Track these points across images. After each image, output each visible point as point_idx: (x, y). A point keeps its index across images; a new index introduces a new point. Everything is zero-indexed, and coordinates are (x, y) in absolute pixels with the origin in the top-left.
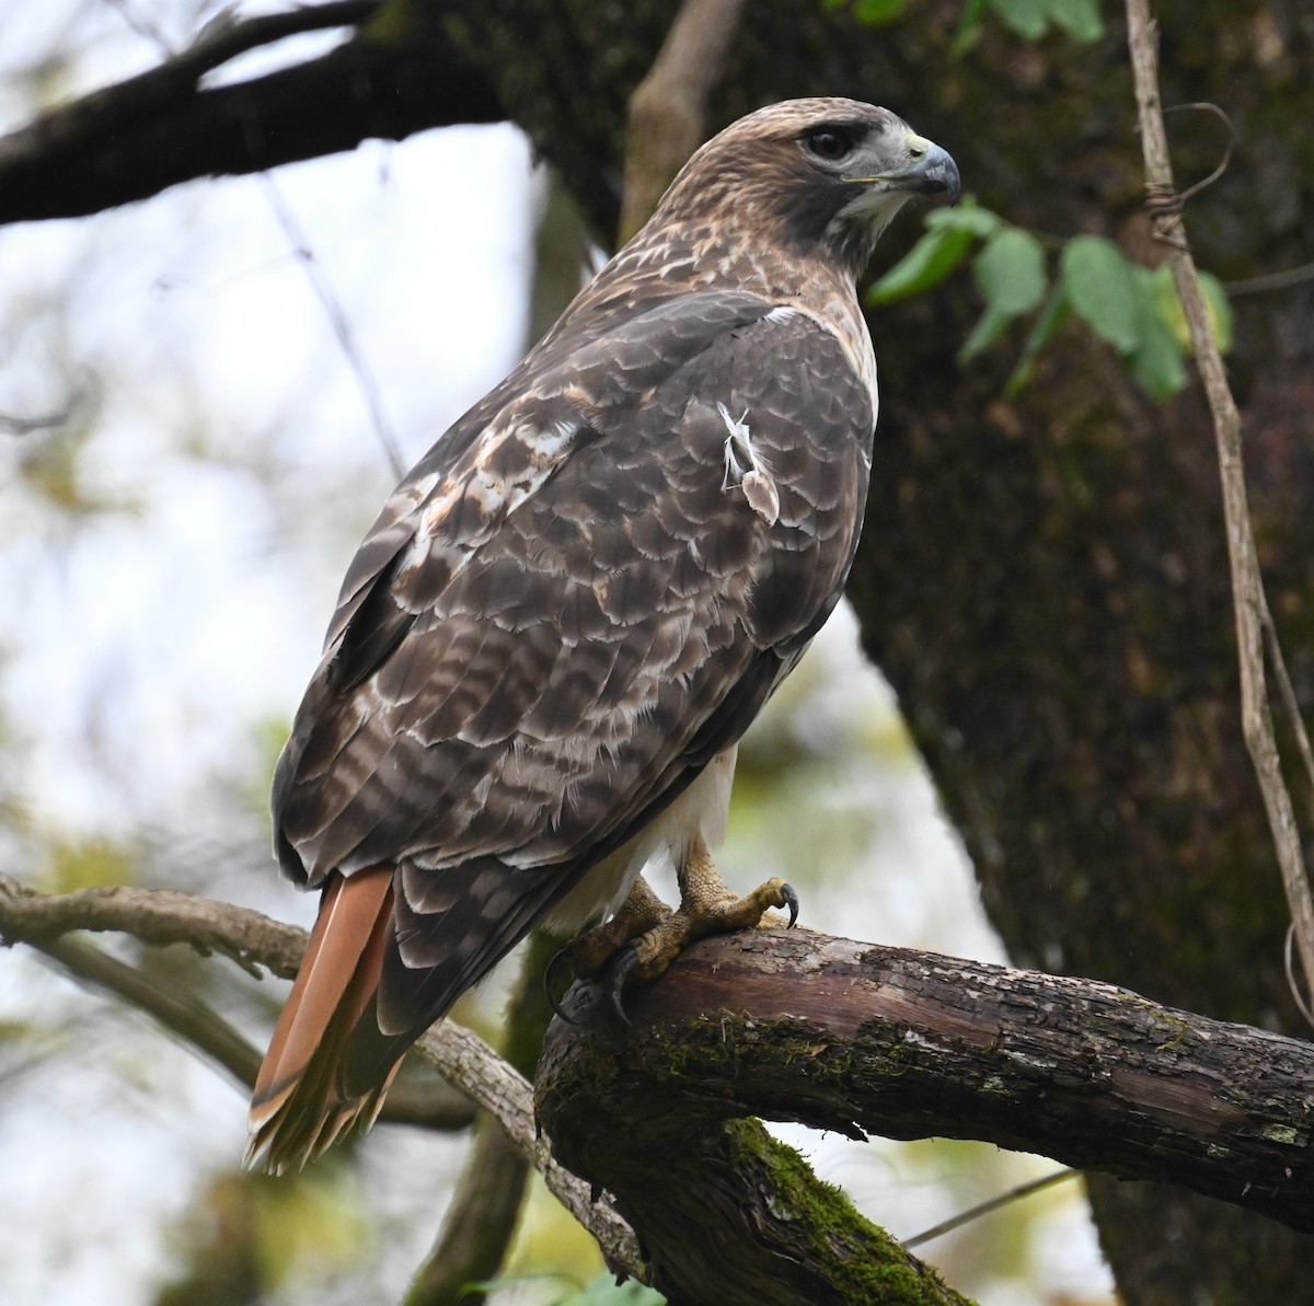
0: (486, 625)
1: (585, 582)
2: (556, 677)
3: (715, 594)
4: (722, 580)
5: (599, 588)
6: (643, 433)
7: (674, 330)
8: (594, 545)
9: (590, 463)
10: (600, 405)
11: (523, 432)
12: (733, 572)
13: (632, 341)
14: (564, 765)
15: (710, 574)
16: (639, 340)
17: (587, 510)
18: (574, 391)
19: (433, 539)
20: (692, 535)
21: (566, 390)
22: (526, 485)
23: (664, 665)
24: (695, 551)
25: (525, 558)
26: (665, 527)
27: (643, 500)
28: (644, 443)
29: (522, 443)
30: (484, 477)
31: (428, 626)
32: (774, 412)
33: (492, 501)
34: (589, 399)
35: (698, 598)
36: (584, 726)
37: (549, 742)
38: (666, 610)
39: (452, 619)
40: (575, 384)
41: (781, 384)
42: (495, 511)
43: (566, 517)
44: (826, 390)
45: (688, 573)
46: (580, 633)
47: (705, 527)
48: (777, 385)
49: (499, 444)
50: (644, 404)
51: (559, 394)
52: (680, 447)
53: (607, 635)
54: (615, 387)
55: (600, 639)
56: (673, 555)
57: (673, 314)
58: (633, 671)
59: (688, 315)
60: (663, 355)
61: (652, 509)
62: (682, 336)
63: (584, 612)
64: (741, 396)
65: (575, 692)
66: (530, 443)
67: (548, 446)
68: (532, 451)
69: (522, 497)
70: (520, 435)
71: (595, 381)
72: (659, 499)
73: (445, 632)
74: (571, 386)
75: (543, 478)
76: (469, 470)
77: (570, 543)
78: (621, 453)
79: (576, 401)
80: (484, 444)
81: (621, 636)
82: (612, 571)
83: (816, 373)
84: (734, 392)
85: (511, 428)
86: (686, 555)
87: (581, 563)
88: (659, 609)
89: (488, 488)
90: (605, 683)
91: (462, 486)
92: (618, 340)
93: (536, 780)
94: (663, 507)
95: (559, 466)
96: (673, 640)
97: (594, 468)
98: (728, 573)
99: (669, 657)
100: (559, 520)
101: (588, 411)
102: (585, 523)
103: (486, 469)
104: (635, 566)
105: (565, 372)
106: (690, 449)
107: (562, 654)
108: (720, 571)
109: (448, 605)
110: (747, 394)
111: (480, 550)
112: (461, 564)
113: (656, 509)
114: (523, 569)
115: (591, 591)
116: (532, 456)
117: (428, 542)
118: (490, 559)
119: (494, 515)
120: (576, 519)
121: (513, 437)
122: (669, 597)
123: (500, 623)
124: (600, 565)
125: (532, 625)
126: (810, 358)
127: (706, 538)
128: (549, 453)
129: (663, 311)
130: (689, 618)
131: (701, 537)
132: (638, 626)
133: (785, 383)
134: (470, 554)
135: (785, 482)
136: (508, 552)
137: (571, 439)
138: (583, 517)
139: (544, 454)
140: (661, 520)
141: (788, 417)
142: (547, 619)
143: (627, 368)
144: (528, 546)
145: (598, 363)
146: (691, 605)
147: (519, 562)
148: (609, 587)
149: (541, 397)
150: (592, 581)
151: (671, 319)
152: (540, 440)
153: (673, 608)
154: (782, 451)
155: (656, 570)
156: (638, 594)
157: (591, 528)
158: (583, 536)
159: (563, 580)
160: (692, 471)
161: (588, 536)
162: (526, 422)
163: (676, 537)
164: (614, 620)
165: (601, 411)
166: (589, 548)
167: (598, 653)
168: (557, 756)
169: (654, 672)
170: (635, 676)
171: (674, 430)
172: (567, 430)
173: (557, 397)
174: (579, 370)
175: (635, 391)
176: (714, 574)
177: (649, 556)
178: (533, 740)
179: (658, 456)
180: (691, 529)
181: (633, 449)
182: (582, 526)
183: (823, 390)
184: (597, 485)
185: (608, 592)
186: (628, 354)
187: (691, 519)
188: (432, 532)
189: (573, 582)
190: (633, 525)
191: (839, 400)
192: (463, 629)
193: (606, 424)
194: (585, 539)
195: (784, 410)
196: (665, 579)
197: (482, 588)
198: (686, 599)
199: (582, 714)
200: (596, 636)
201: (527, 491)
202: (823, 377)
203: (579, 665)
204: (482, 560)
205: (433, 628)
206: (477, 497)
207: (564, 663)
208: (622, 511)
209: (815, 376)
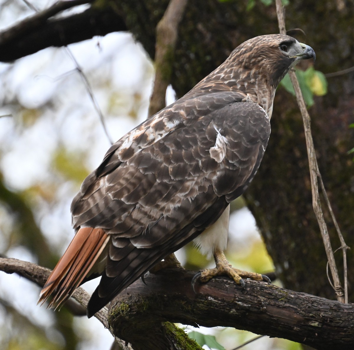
0: (137, 170)
1: (167, 165)
2: (152, 190)
3: (204, 177)
4: (207, 174)
5: (170, 168)
6: (195, 128)
7: (215, 101)
8: (173, 155)
9: (178, 133)
10: (188, 117)
11: (165, 120)
12: (211, 172)
13: (202, 102)
14: (150, 217)
15: (203, 172)
16: (204, 102)
17: (173, 145)
18: (182, 112)
19: (133, 142)
20: (200, 159)
21: (180, 111)
22: (161, 135)
23: (183, 194)
24: (200, 164)
25: (153, 155)
26: (193, 155)
27: (190, 146)
28: (194, 131)
29: (164, 123)
30: (151, 130)
31: (124, 166)
32: (235, 130)
33: (150, 137)
34: (185, 115)
35: (199, 177)
36: (157, 206)
37: (147, 208)
38: (188, 179)
39: (130, 166)
40: (183, 110)
41: (239, 123)
42: (151, 140)
43: (167, 146)
44: (254, 127)
45: (197, 169)
46: (162, 179)
47: (205, 158)
48: (238, 123)
49: (158, 121)
50: (199, 120)
51: (178, 112)
52: (204, 134)
53: (169, 181)
54: (193, 113)
55: (167, 182)
56: (194, 163)
57: (216, 97)
58: (175, 193)
59: (220, 97)
60: (210, 108)
61: (191, 150)
62: (217, 103)
63: (164, 173)
64: (226, 124)
65: (156, 195)
66: (166, 124)
67: (170, 126)
68: (165, 126)
69: (160, 138)
70: (164, 121)
71: (189, 111)
72: (194, 147)
73: (127, 169)
74: (182, 110)
75: (166, 134)
76: (148, 126)
77: (166, 154)
78: (187, 132)
79: (181, 115)
80: (155, 120)
81: (174, 183)
82: (175, 164)
83: (252, 122)
84: (225, 122)
85: (163, 118)
86: (197, 165)
87: (168, 160)
88: (186, 178)
89: (151, 133)
90: (166, 195)
91: (145, 130)
92: (199, 100)
93: (141, 219)
94: (195, 150)
95: (171, 132)
96: (188, 188)
97: (179, 135)
98: (209, 172)
99: (186, 192)
100: (165, 146)
101: (183, 119)
102: (172, 149)
103: (153, 127)
104: (182, 164)
105: (182, 106)
106: (207, 136)
107: (156, 184)
108: (206, 171)
109: (131, 162)
110: (228, 123)
111: (143, 149)
112: (137, 152)
113: (193, 150)
114: (152, 158)
115: (168, 168)
116: (165, 128)
117: (132, 143)
118: (144, 153)
119: (150, 141)
120: (169, 147)
121: (162, 121)
122: (190, 175)
123: (141, 171)
124: (172, 162)
125: (149, 173)
126: (251, 117)
127: (205, 161)
128: (170, 128)
129: (214, 95)
130: (194, 182)
131: (203, 160)
132: (179, 181)
133: (241, 123)
134: (141, 150)
135: (233, 150)
136: (149, 152)
137: (177, 125)
138: (172, 147)
139: (168, 128)
140: (193, 153)
141: (239, 132)
142: (153, 173)
143: (198, 109)
144: (155, 151)
145: (191, 106)
146: (196, 178)
147: (152, 155)
148: (173, 168)
149: (173, 111)
150: (169, 165)
151: (215, 98)
152: (168, 123)
153: (190, 178)
154: (234, 142)
155: (188, 167)
156: (181, 172)
157: (173, 150)
158: (170, 152)
159: (161, 163)
160: (205, 142)
161: (172, 153)
162: (166, 117)
163: (196, 159)
164: (172, 178)
165: (187, 119)
166: (171, 156)
167: (166, 186)
168: (148, 213)
169: (180, 195)
170: (175, 195)
171: (204, 129)
172: (177, 122)
173: (177, 112)
174: (186, 106)
175: (198, 116)
176: (204, 172)
177: (187, 162)
178: (142, 206)
179: (197, 136)
180: (201, 158)
181: (191, 132)
182: (171, 149)
183: (252, 127)
184: (178, 139)
185: (173, 170)
186: (200, 105)
187: (201, 155)
188: (133, 140)
189: (164, 164)
190: (185, 153)
191: (258, 130)
192: (131, 170)
193: (187, 123)
194: (171, 153)
195: (238, 130)
196: (190, 170)
197: (140, 160)
198: (194, 177)
199: (157, 202)
200: (166, 181)
201: (161, 137)
202: (253, 123)
203: (160, 188)
204: (143, 152)
205: (125, 167)
206: (148, 134)
207: (156, 186)
208: (183, 148)
209: (251, 123)
